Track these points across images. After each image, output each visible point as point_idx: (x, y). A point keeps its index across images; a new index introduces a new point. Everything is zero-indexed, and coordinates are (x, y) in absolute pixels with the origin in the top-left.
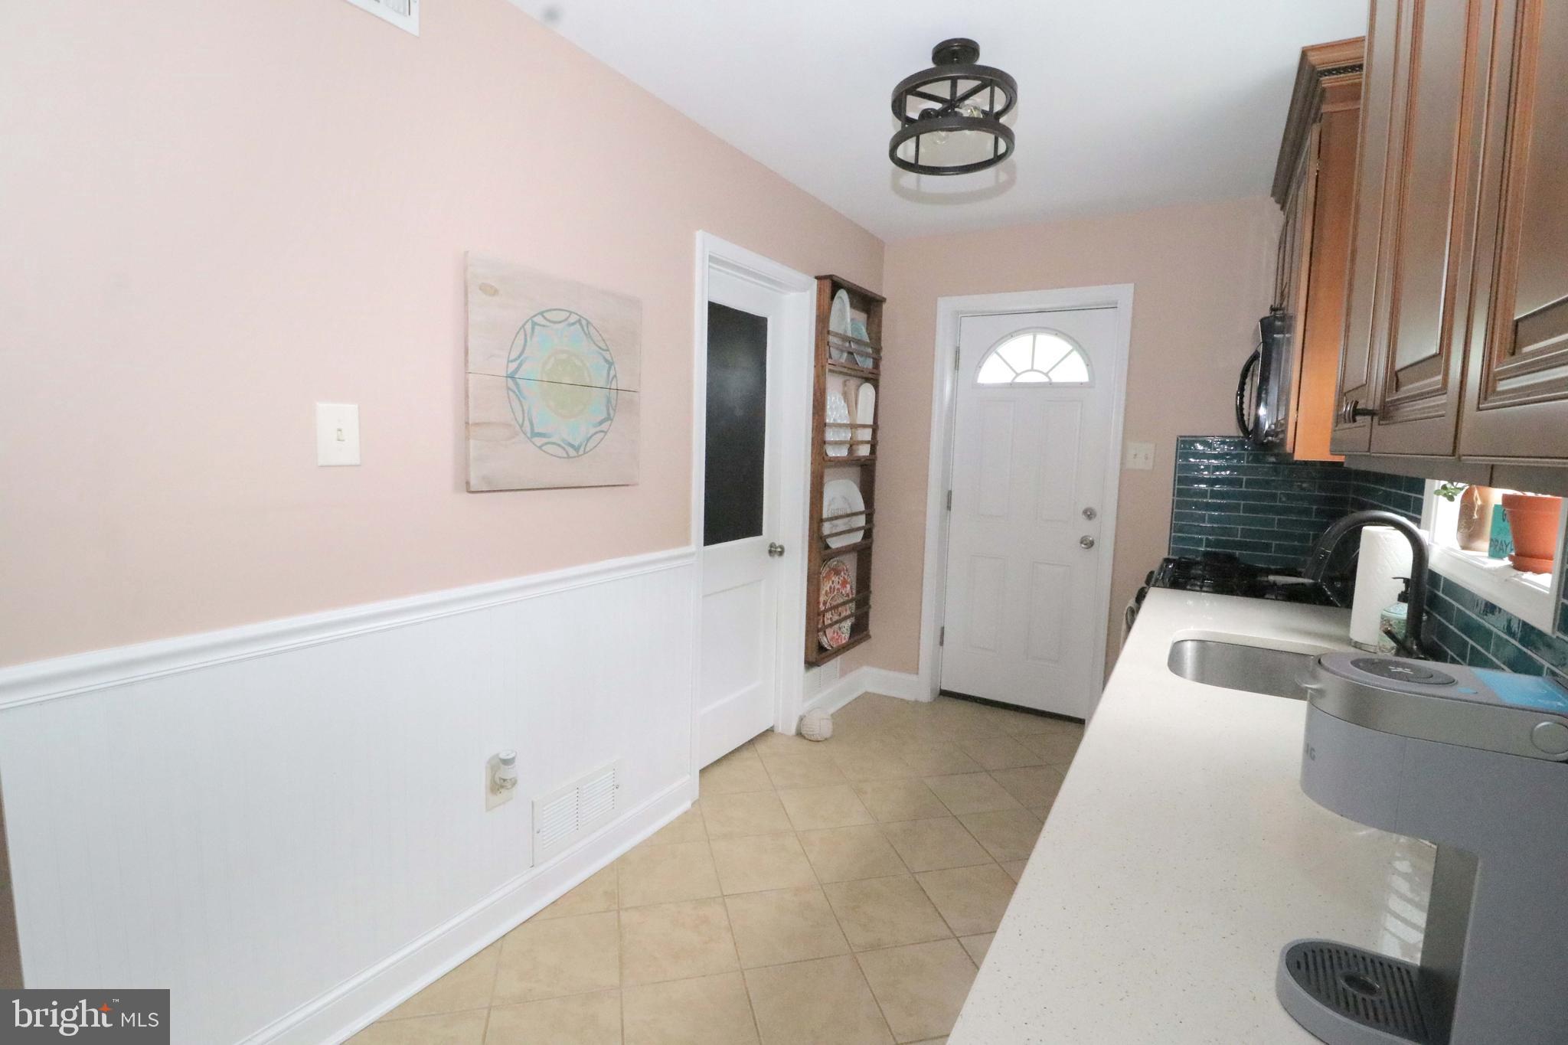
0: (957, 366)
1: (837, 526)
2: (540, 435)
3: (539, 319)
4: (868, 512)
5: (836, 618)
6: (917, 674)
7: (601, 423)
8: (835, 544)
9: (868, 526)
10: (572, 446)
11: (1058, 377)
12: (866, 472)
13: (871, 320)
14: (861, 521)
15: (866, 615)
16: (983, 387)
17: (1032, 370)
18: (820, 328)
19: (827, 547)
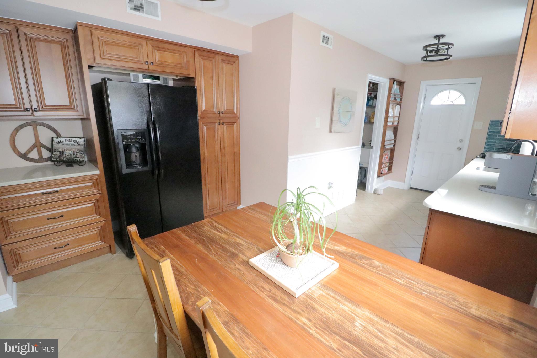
0: (424, 100)
1: (387, 143)
2: (341, 122)
3: (343, 99)
4: (395, 139)
5: (385, 166)
6: (404, 182)
7: (349, 119)
8: (387, 147)
9: (394, 143)
10: (345, 124)
11: (456, 103)
12: (395, 130)
13: (401, 87)
14: (393, 142)
15: (391, 166)
16: (432, 105)
17: (448, 101)
18: (389, 92)
19: (385, 148)
